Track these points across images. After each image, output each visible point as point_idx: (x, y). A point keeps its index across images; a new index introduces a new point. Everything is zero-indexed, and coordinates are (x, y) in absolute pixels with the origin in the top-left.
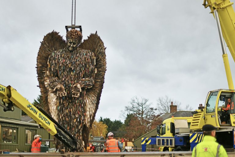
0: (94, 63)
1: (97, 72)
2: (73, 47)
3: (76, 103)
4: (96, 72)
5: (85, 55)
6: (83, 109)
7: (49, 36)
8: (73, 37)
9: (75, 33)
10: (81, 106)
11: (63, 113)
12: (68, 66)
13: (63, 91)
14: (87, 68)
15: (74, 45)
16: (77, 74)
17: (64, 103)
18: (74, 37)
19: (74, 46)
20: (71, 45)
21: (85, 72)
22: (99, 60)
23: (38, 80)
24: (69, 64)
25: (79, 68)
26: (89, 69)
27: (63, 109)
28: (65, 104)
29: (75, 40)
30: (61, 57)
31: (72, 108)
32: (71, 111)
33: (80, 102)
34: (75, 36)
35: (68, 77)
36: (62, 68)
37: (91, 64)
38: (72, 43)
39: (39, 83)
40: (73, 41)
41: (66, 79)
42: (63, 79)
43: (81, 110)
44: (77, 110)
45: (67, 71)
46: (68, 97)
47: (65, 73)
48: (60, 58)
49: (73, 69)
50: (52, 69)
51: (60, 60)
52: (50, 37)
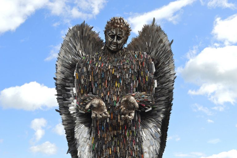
0: (152, 69)
1: (158, 86)
2: (117, 44)
3: (125, 137)
4: (156, 85)
5: (136, 57)
6: (139, 147)
7: (77, 30)
8: (116, 27)
9: (120, 21)
10: (136, 141)
11: (103, 155)
12: (110, 72)
13: (102, 110)
14: (142, 77)
15: (119, 40)
16: (126, 85)
17: (104, 138)
18: (118, 26)
19: (119, 42)
20: (114, 40)
21: (139, 84)
22: (160, 65)
23: (58, 102)
24: (111, 70)
25: (128, 76)
26: (145, 78)
27: (102, 148)
28: (106, 139)
29: (120, 31)
30: (97, 60)
31: (119, 146)
32: (116, 152)
33: (133, 135)
34: (120, 25)
35: (110, 91)
36: (99, 76)
37: (148, 71)
38: (116, 37)
39: (60, 107)
40: (116, 33)
41: (107, 94)
42: (102, 95)
43: (136, 149)
44: (128, 149)
45: (108, 81)
46: (111, 125)
47: (105, 84)
48: (95, 63)
49: (118, 77)
50: (82, 81)
51: (95, 64)
52: (79, 32)
